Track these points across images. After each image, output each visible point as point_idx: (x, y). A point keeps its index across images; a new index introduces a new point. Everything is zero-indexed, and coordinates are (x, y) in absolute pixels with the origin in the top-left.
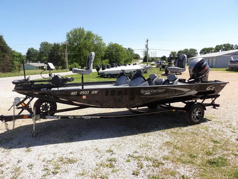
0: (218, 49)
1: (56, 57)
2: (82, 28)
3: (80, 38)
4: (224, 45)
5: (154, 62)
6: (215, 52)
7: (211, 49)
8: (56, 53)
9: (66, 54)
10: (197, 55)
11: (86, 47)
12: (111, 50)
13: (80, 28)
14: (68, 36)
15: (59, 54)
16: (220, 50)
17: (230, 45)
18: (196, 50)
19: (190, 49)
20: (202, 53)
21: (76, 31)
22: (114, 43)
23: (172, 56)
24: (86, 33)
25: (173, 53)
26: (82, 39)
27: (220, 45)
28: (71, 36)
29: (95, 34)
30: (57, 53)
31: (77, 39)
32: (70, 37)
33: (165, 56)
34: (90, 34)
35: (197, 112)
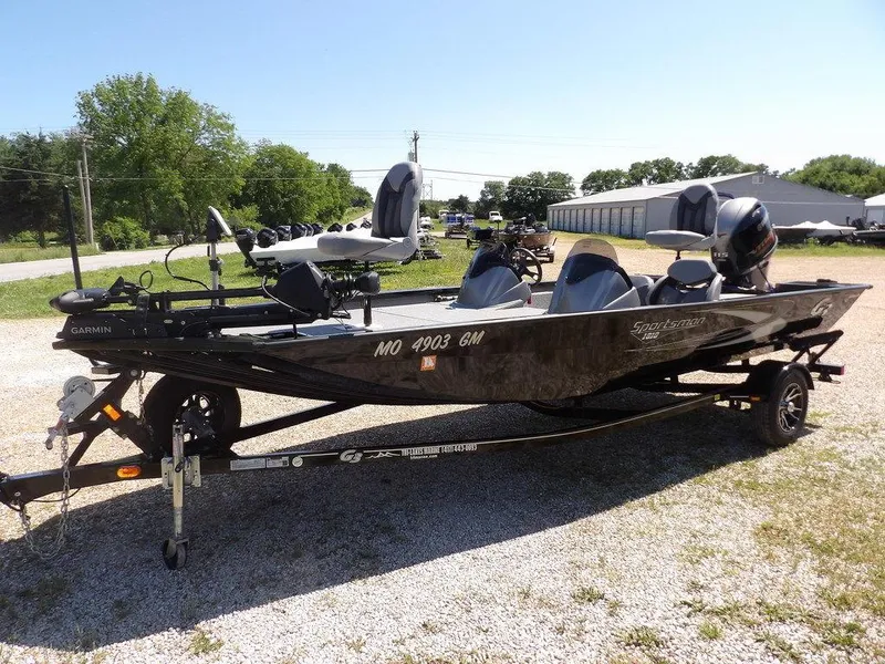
0: (637, 175)
1: (33, 194)
2: (145, 79)
3: (138, 119)
4: (657, 163)
5: (428, 218)
6: (629, 184)
7: (617, 174)
8: (35, 176)
9: (84, 181)
10: (573, 196)
11: (166, 155)
12: (264, 170)
13: (140, 78)
14: (85, 105)
15: (51, 180)
16: (644, 181)
17: (674, 163)
18: (570, 178)
19: (550, 174)
20: (589, 189)
21: (119, 87)
22: (275, 143)
23: (490, 197)
24: (164, 98)
25: (493, 187)
26: (149, 124)
27: (643, 162)
28: (97, 106)
29: (200, 104)
30: (39, 176)
31: (125, 123)
32: (93, 109)
33: (466, 198)
34: (183, 103)
35: (789, 398)
